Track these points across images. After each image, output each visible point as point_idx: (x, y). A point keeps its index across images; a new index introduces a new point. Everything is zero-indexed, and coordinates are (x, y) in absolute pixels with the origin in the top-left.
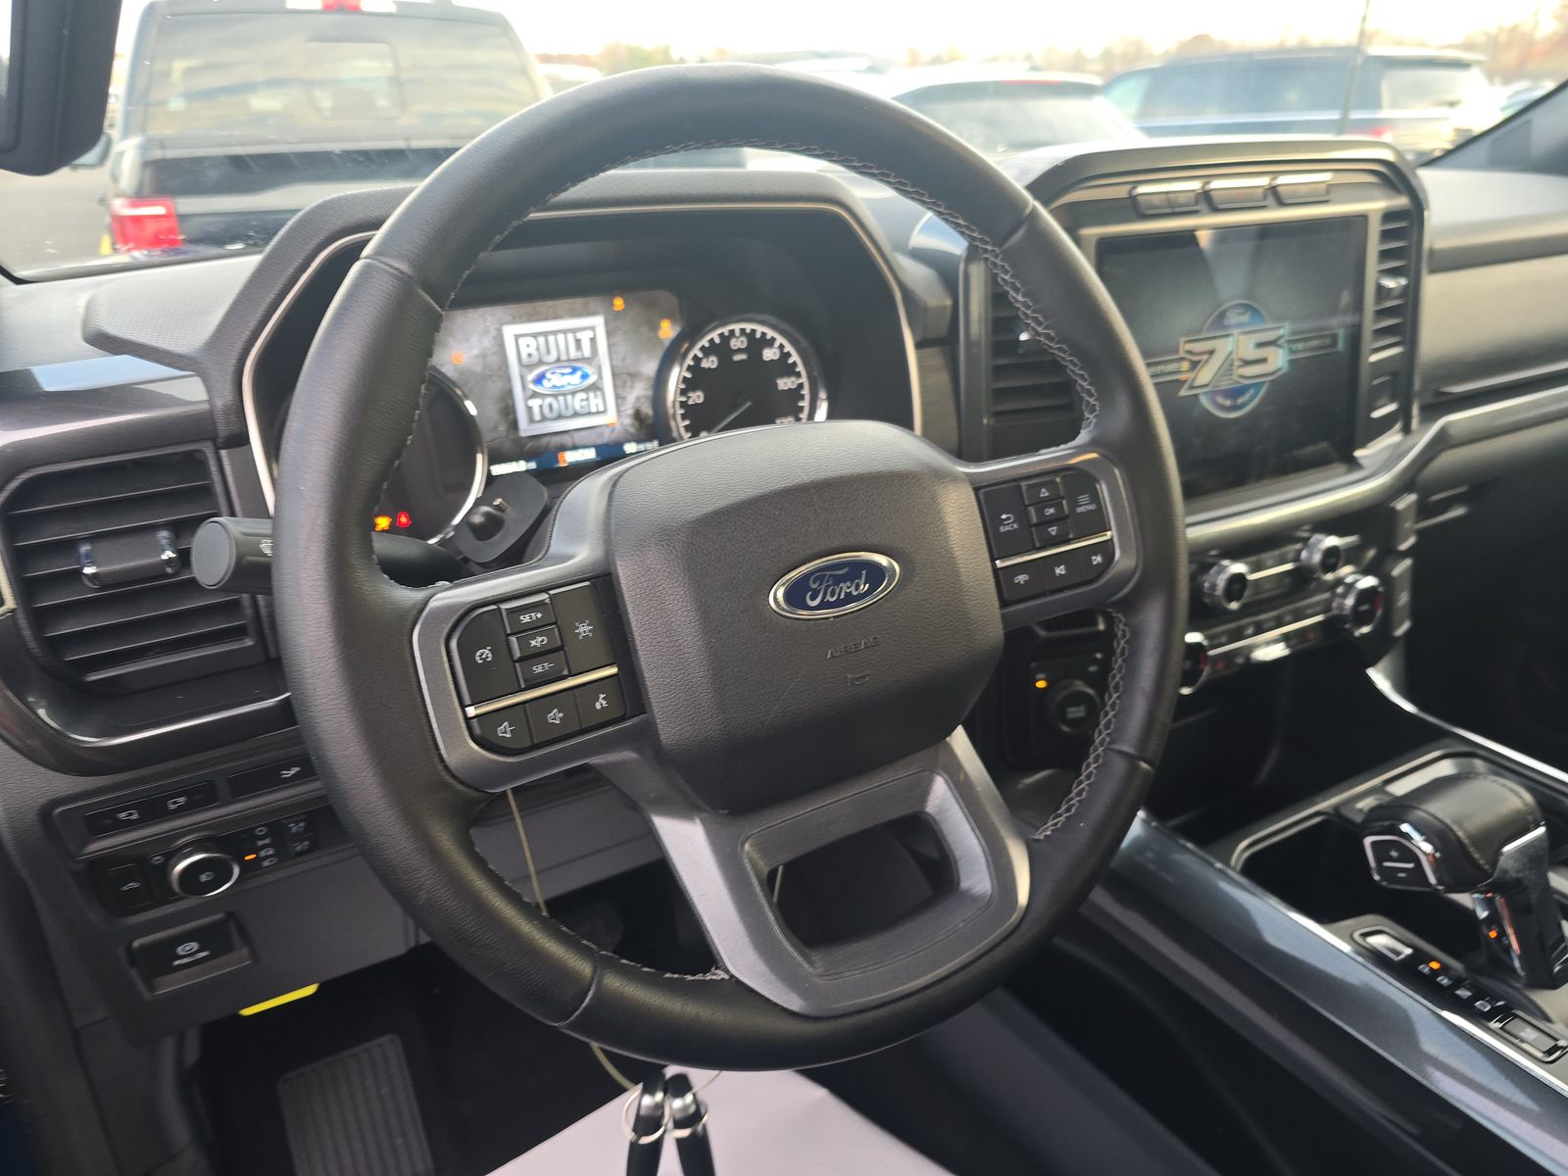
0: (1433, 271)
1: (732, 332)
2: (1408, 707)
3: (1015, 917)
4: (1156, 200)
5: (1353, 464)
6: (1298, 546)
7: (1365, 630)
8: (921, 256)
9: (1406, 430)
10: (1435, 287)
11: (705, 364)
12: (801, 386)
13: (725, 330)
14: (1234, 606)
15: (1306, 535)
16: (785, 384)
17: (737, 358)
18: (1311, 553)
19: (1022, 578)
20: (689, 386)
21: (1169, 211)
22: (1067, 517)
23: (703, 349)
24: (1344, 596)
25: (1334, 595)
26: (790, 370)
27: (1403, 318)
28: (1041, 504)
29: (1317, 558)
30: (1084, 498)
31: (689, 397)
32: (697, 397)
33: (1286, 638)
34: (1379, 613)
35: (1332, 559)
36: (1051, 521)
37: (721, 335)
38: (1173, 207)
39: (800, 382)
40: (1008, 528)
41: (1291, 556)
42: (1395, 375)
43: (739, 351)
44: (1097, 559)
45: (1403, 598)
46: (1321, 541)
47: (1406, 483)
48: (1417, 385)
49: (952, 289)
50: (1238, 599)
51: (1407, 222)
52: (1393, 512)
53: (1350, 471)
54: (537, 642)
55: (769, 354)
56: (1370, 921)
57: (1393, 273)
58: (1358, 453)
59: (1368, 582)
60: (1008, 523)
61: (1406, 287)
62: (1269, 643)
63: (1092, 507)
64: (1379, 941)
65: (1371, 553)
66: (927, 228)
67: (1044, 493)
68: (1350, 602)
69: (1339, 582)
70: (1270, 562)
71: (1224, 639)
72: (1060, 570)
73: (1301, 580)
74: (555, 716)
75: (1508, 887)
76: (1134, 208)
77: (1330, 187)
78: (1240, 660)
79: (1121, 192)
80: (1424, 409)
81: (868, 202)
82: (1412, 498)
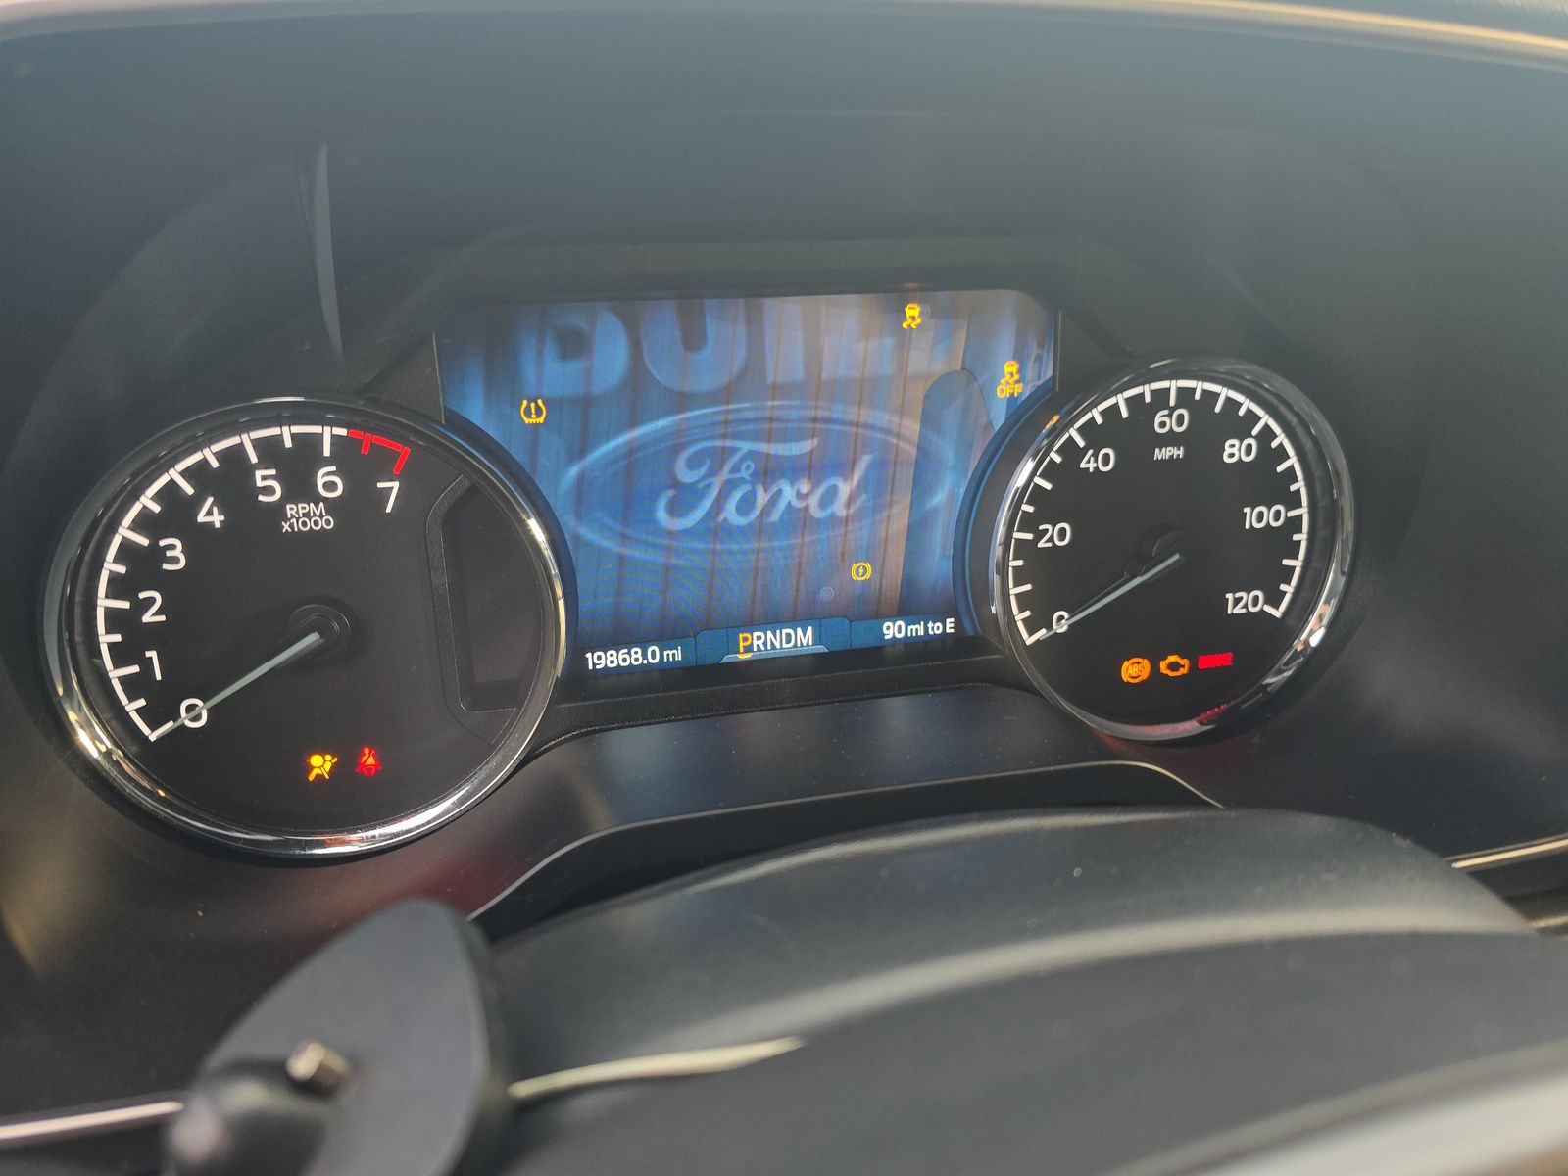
1: (1161, 396)
11: (1088, 464)
12: (1294, 524)
13: (1147, 390)
16: (1258, 517)
17: (1162, 453)
20: (1047, 507)
23: (1087, 430)
26: (1278, 490)
31: (1041, 534)
32: (1058, 535)
37: (1134, 402)
39: (1292, 513)
43: (1171, 439)
55: (1235, 451)
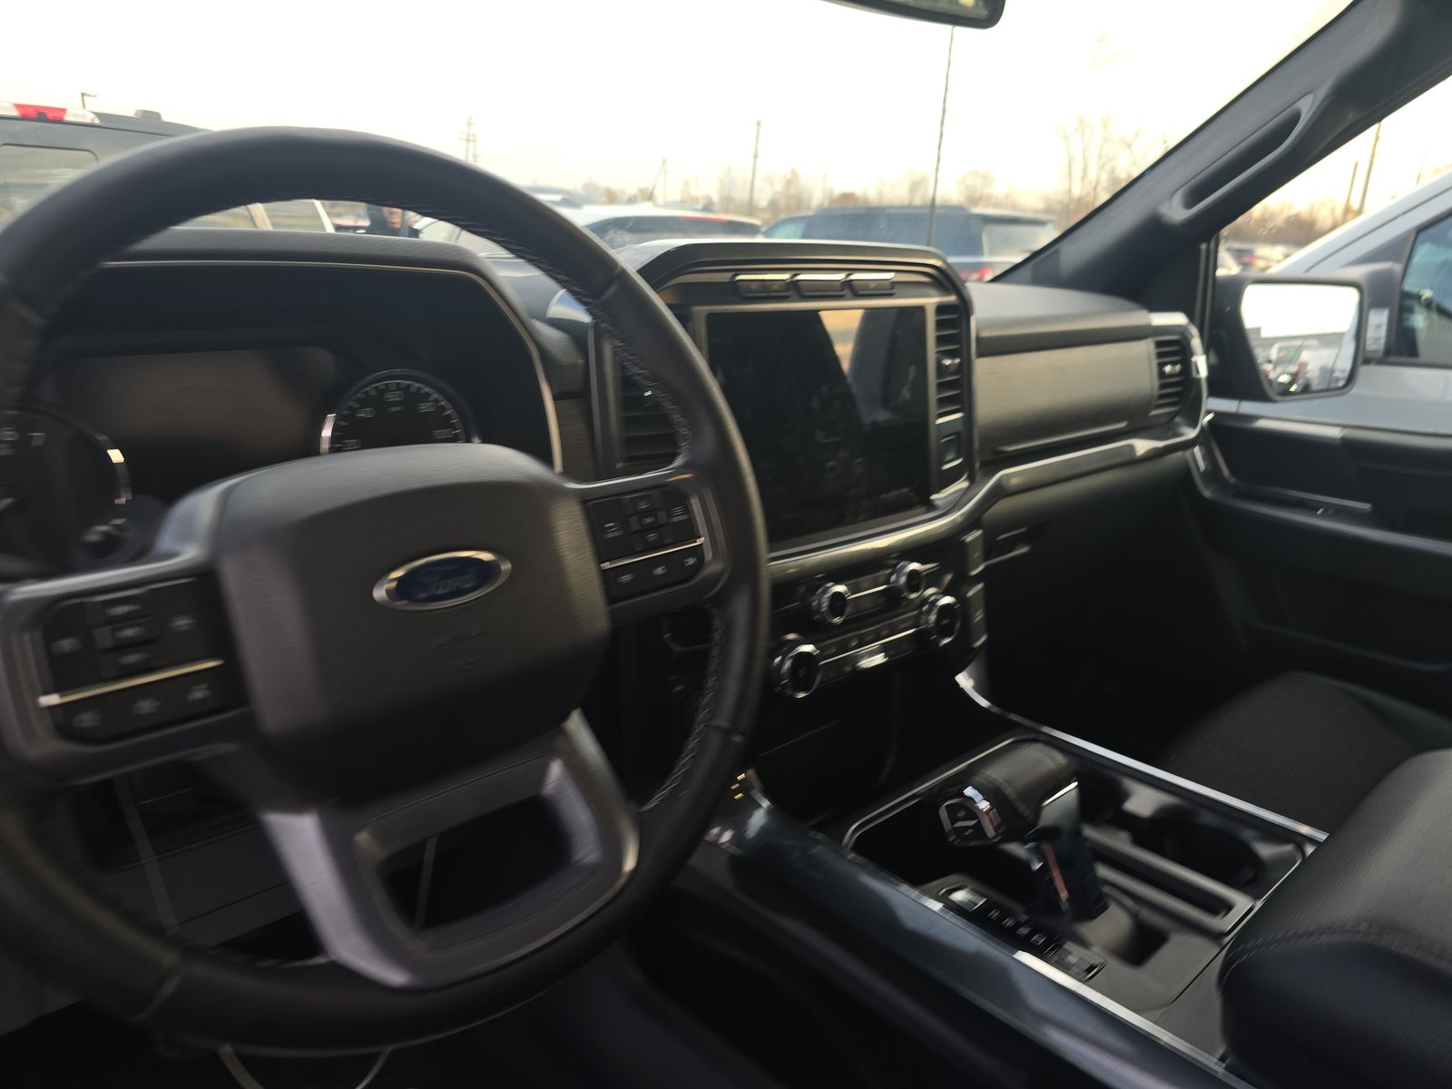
0: (981, 355)
1: (387, 386)
2: (984, 703)
3: (621, 882)
4: (754, 286)
5: (931, 506)
6: (889, 571)
7: (947, 640)
8: (557, 323)
9: (971, 479)
10: (984, 369)
11: (361, 414)
12: (456, 436)
13: (380, 384)
14: (837, 620)
15: (894, 562)
16: (441, 433)
17: (393, 409)
18: (898, 577)
19: (626, 578)
20: (345, 433)
21: (764, 294)
22: (662, 526)
23: (358, 400)
24: (929, 612)
25: (921, 613)
26: (445, 422)
27: (959, 390)
28: (642, 514)
29: (903, 580)
30: (678, 510)
31: (345, 444)
32: (353, 444)
33: (884, 649)
34: (958, 625)
35: (915, 581)
36: (651, 528)
37: (376, 389)
38: (770, 292)
39: (455, 432)
40: (611, 535)
41: (883, 579)
42: (958, 434)
43: (395, 404)
44: (691, 561)
45: (979, 616)
46: (906, 566)
47: (972, 522)
48: (976, 444)
49: (584, 352)
50: (841, 615)
51: (956, 315)
52: (964, 544)
53: (928, 511)
54: (129, 633)
55: (425, 407)
56: (953, 879)
57: (951, 354)
58: (934, 497)
59: (947, 600)
60: (613, 530)
61: (960, 364)
62: (872, 654)
63: (685, 517)
64: (959, 896)
65: (948, 578)
66: (560, 301)
67: (643, 506)
68: (933, 618)
69: (924, 601)
70: (866, 585)
71: (833, 650)
72: (659, 571)
73: (893, 599)
74: (146, 706)
75: (1051, 833)
76: (735, 291)
77: (894, 284)
78: (848, 669)
79: (725, 277)
80: (984, 464)
81: (513, 281)
82: (978, 533)
